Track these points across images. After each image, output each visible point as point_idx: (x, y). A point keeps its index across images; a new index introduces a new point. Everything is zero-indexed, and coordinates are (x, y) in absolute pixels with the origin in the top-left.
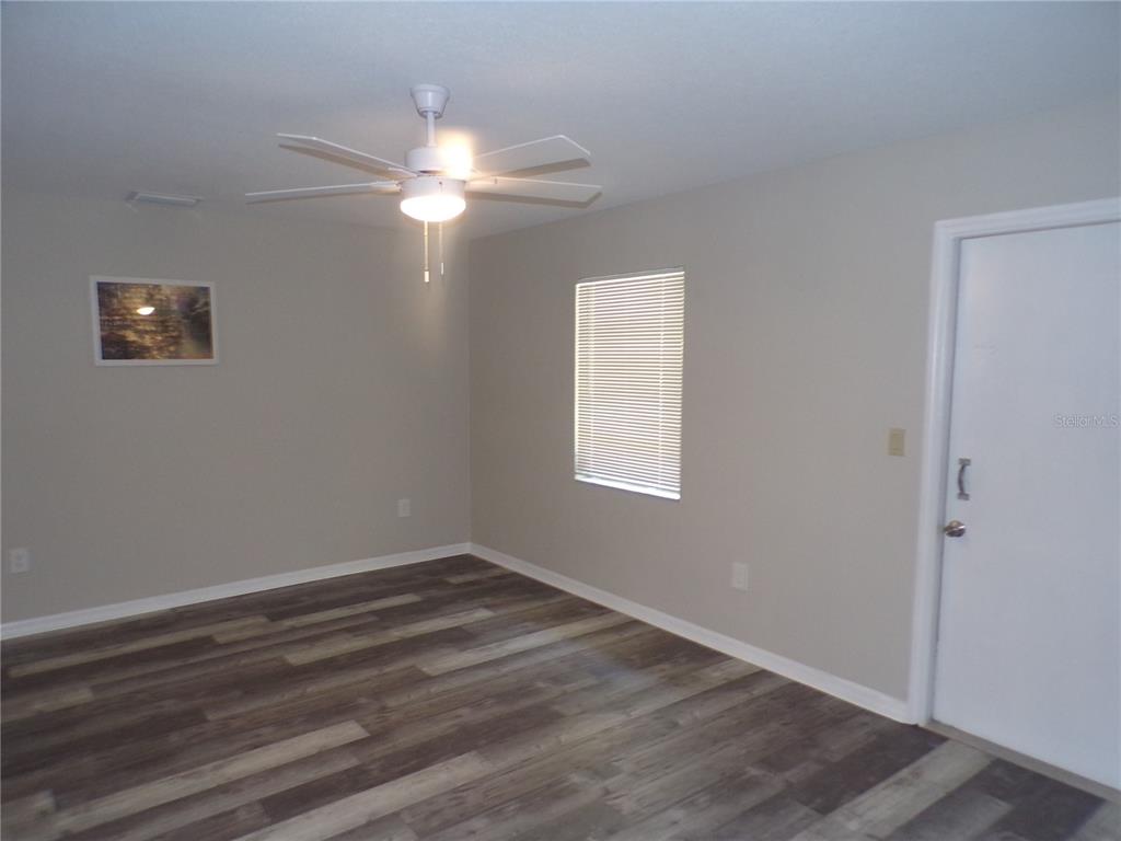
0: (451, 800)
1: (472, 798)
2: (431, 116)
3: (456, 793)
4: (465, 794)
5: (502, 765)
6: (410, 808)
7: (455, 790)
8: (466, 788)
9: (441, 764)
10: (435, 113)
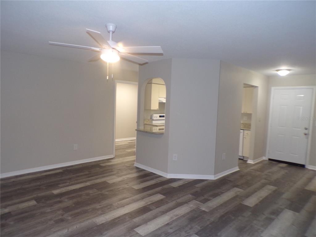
0: (105, 211)
1: (100, 212)
2: (111, 33)
3: (103, 213)
4: (102, 213)
5: (90, 221)
6: (115, 209)
7: (104, 214)
8: (101, 214)
9: (109, 220)
10: (112, 31)
